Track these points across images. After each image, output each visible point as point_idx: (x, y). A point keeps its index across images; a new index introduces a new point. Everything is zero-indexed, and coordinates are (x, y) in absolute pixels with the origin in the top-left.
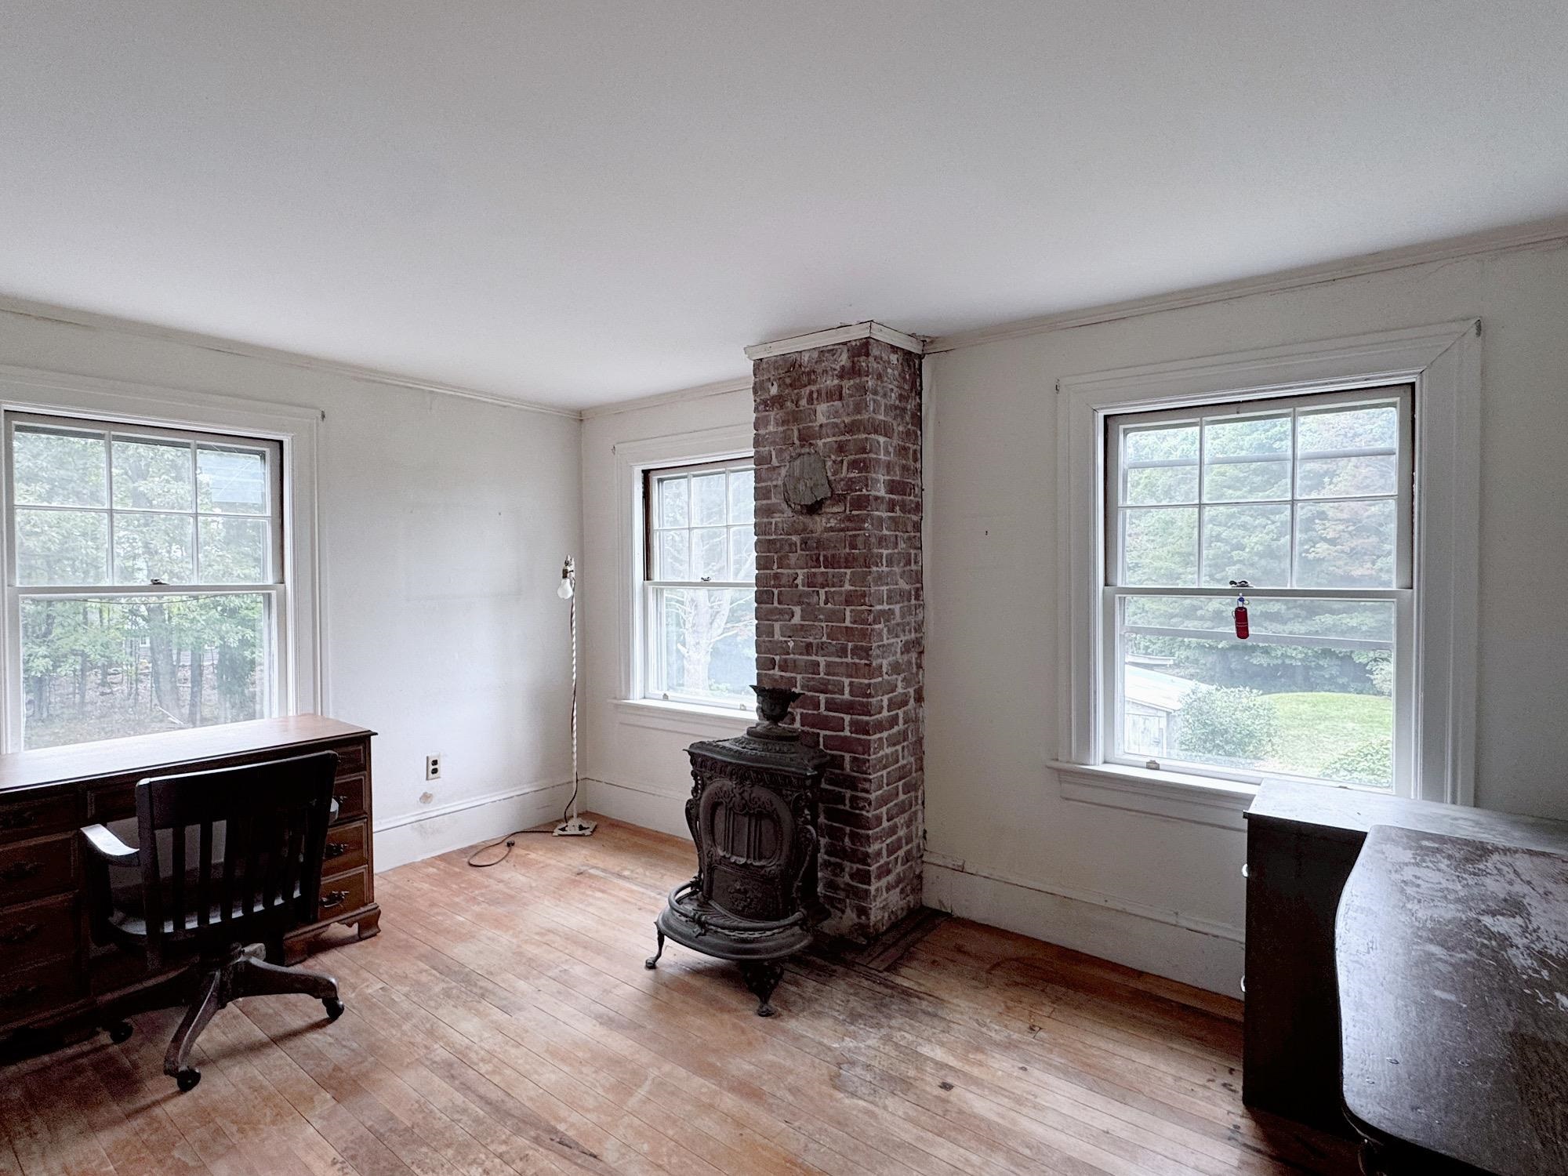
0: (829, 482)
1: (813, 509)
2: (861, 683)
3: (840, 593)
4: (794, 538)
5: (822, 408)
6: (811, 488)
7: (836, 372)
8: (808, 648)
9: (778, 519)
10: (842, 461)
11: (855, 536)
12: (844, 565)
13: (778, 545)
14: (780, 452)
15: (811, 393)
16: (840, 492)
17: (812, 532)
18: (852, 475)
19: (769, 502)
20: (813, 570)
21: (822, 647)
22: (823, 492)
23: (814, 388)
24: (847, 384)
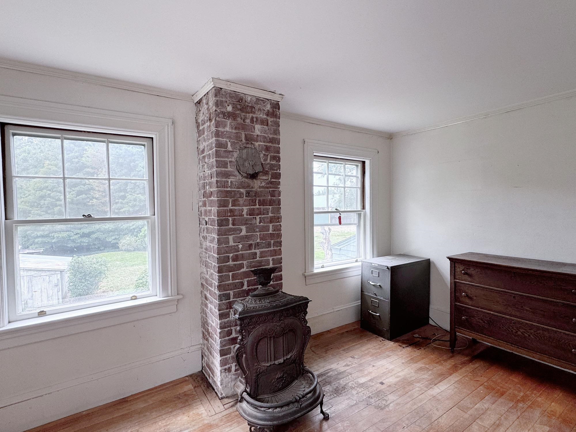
0: (262, 164)
1: (254, 176)
2: (278, 258)
3: (267, 218)
4: (242, 190)
5: (258, 127)
6: (253, 166)
7: (265, 112)
8: (250, 246)
9: (232, 180)
10: (267, 155)
11: (274, 191)
12: (268, 204)
13: (233, 193)
14: (233, 144)
15: (252, 118)
16: (267, 170)
17: (252, 188)
18: (273, 163)
19: (226, 170)
20: (252, 207)
21: (257, 245)
22: (258, 169)
23: (254, 116)
24: (270, 119)
